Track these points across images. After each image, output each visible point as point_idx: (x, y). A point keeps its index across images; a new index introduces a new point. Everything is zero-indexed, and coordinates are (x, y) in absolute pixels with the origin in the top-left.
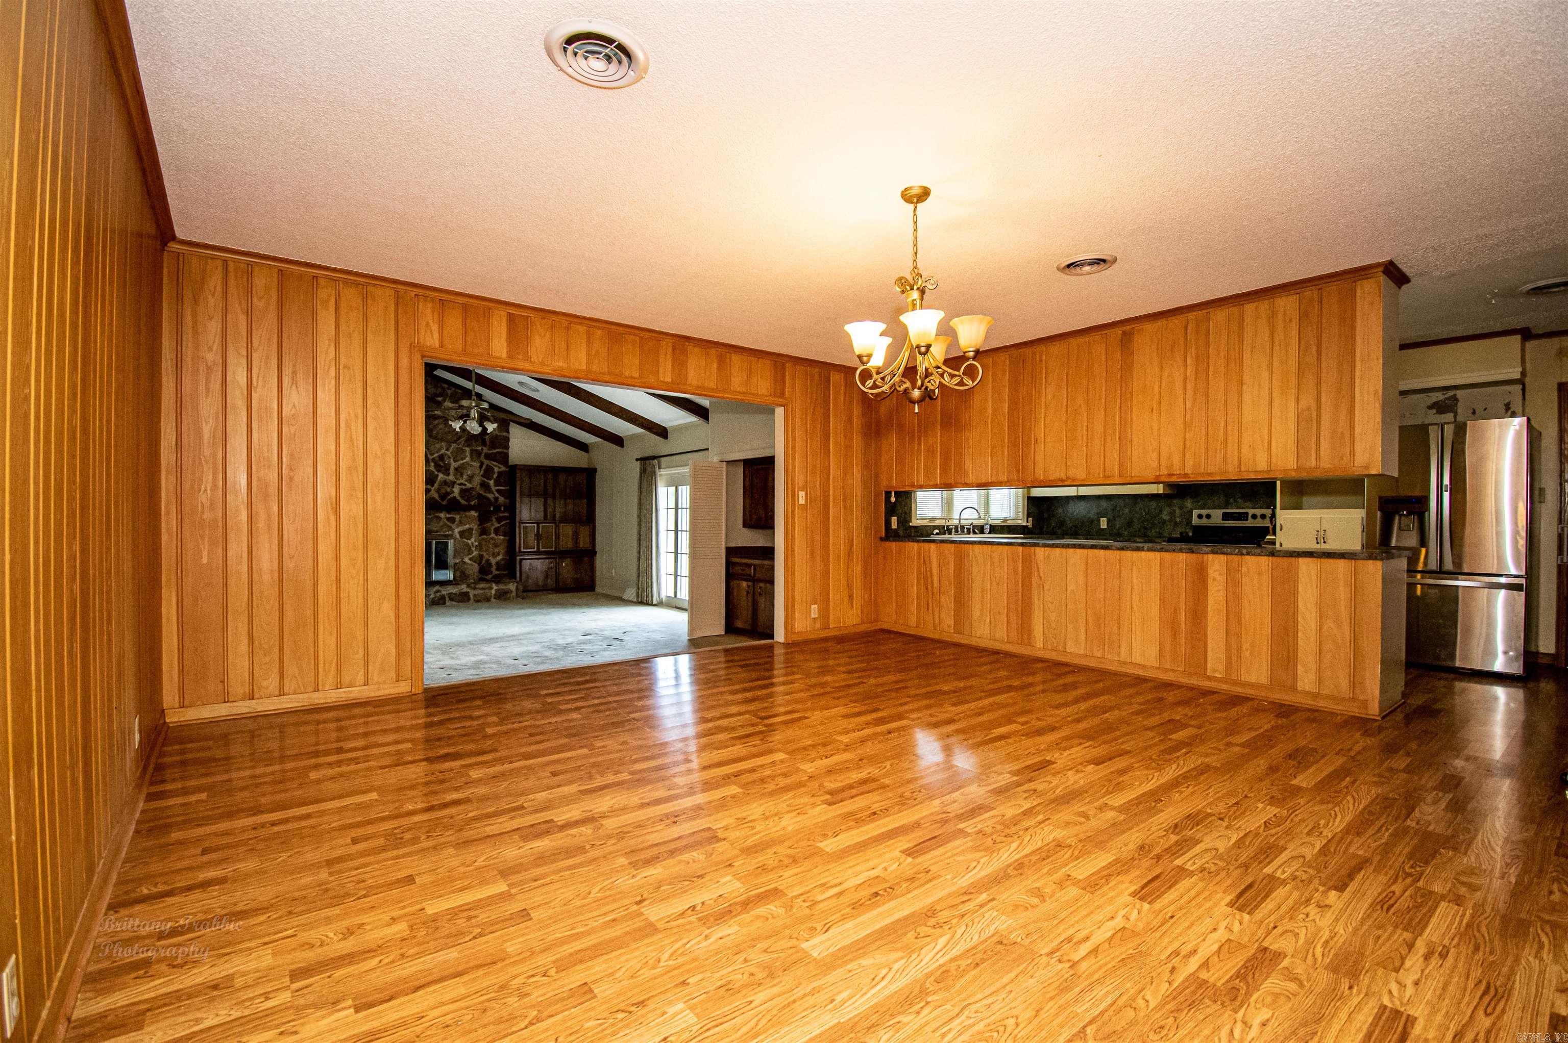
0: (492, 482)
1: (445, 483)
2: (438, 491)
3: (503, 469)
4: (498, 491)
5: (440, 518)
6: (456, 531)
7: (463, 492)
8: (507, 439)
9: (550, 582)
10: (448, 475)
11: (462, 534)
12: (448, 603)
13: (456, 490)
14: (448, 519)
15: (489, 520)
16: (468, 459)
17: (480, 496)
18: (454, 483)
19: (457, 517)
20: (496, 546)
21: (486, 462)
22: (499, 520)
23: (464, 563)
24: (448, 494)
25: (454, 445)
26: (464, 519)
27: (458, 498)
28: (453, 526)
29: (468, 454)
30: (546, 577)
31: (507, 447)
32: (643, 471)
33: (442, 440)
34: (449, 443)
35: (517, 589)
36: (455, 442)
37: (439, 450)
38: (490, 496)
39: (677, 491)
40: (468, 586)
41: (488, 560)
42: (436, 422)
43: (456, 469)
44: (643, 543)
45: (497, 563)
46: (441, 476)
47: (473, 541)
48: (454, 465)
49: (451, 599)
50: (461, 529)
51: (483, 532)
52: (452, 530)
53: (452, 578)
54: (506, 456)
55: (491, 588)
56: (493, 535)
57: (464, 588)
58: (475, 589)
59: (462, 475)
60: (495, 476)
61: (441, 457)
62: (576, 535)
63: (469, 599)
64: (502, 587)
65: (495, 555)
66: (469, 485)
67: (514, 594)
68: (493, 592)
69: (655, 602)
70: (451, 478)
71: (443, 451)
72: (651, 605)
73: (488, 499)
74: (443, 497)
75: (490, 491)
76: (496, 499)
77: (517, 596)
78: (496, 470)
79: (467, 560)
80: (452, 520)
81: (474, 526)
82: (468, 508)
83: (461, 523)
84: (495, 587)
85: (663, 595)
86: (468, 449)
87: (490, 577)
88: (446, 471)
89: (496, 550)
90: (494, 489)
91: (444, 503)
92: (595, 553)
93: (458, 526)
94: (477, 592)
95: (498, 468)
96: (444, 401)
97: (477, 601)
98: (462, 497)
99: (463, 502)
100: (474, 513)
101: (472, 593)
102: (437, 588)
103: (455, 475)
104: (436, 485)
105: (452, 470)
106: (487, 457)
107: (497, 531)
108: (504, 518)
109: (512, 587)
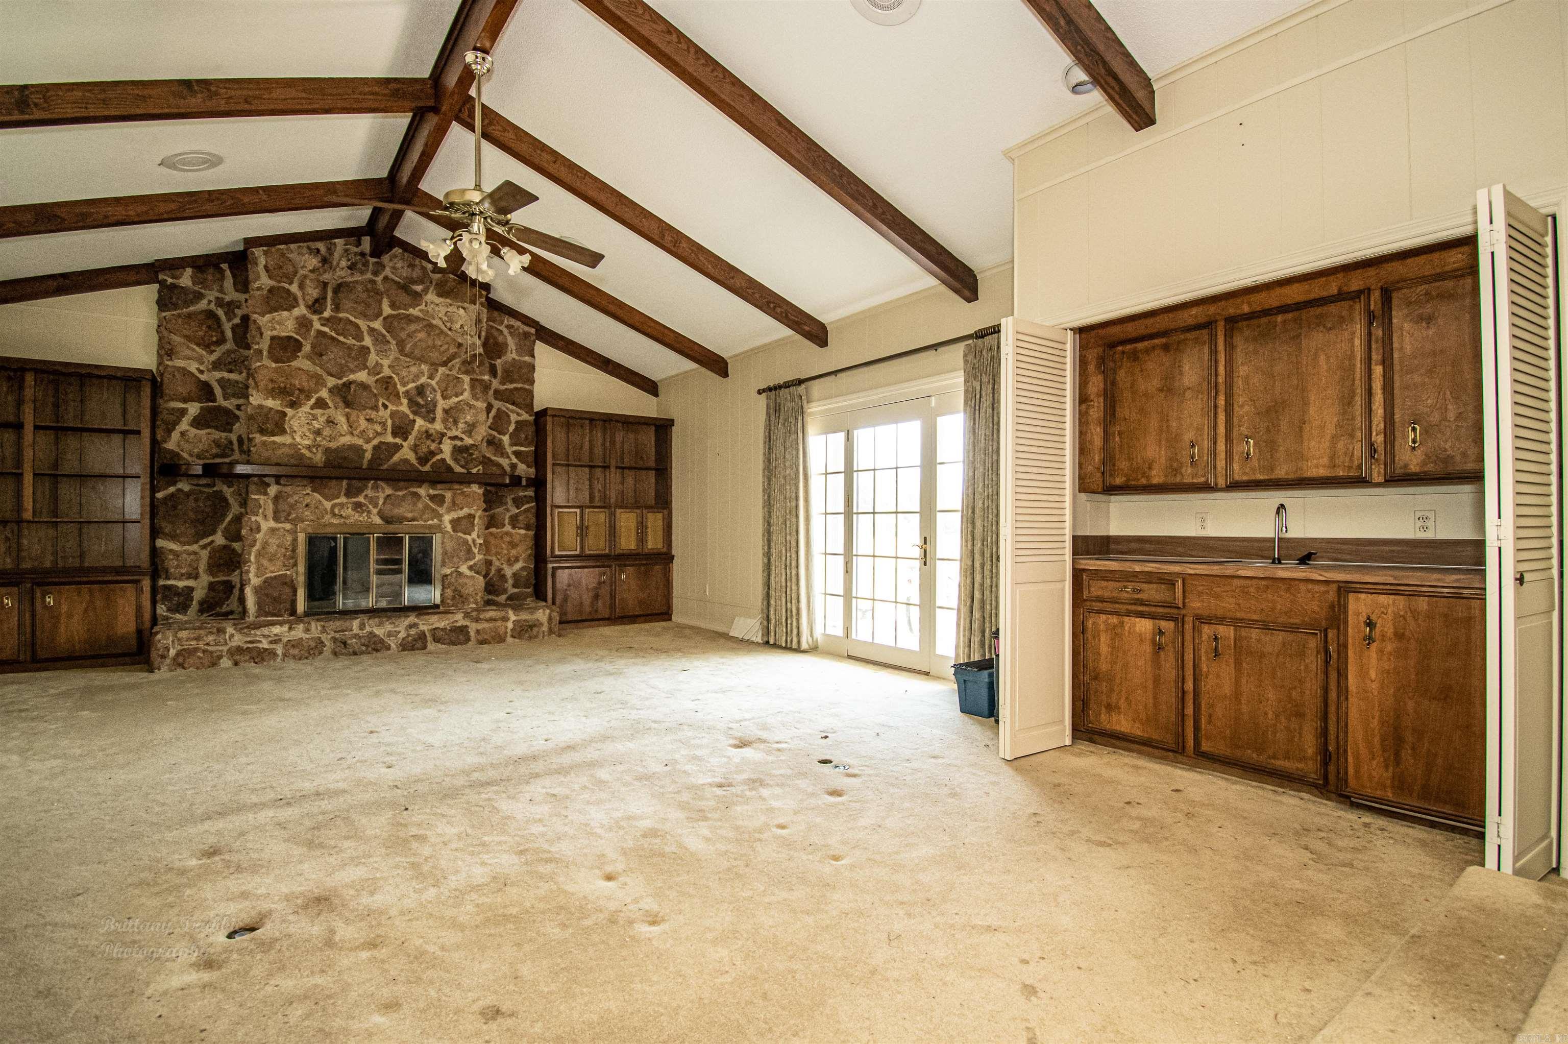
0: (506, 439)
1: (428, 435)
2: (415, 448)
3: (525, 416)
4: (516, 454)
5: (417, 495)
6: (447, 518)
7: (458, 451)
8: (532, 368)
9: (603, 608)
10: (433, 420)
11: (455, 523)
12: (431, 646)
13: (447, 447)
14: (432, 498)
15: (501, 502)
16: (466, 395)
17: (486, 461)
18: (443, 435)
19: (448, 495)
20: (513, 545)
21: (497, 404)
22: (518, 502)
23: (460, 574)
24: (432, 454)
25: (442, 370)
26: (460, 500)
27: (449, 461)
28: (441, 511)
29: (466, 386)
30: (596, 597)
31: (532, 382)
32: (775, 410)
33: (421, 360)
34: (434, 366)
35: (550, 619)
36: (445, 364)
37: (417, 377)
38: (504, 462)
39: (849, 439)
40: (467, 615)
41: (499, 570)
42: (413, 327)
43: (446, 411)
45: (514, 575)
46: (420, 422)
47: (475, 537)
48: (442, 404)
49: (437, 640)
50: (454, 515)
51: (492, 522)
52: (439, 516)
53: (438, 600)
54: (531, 393)
55: (505, 619)
56: (508, 528)
57: (459, 619)
58: (477, 620)
59: (456, 422)
60: (512, 428)
61: (421, 390)
62: (642, 527)
63: (468, 640)
64: (524, 616)
65: (510, 563)
66: (469, 441)
67: (545, 628)
68: (510, 625)
69: (804, 646)
70: (438, 426)
71: (423, 380)
72: (798, 650)
73: (499, 465)
74: (423, 460)
75: (504, 454)
76: (514, 466)
77: (551, 632)
78: (514, 417)
79: (464, 569)
80: (439, 500)
81: (476, 510)
82: (466, 479)
83: (454, 506)
84: (512, 617)
85: (818, 632)
86: (466, 379)
87: (502, 598)
88: (429, 412)
89: (514, 552)
90: (509, 450)
91: (427, 468)
92: (672, 558)
93: (449, 511)
94: (480, 626)
95: (517, 415)
96: (426, 291)
97: (482, 642)
98: (456, 460)
99: (458, 469)
100: (475, 488)
101: (473, 627)
102: (412, 618)
103: (444, 421)
104: (411, 439)
105: (439, 413)
106: (498, 394)
107: (514, 521)
108: (528, 499)
109: (542, 615)
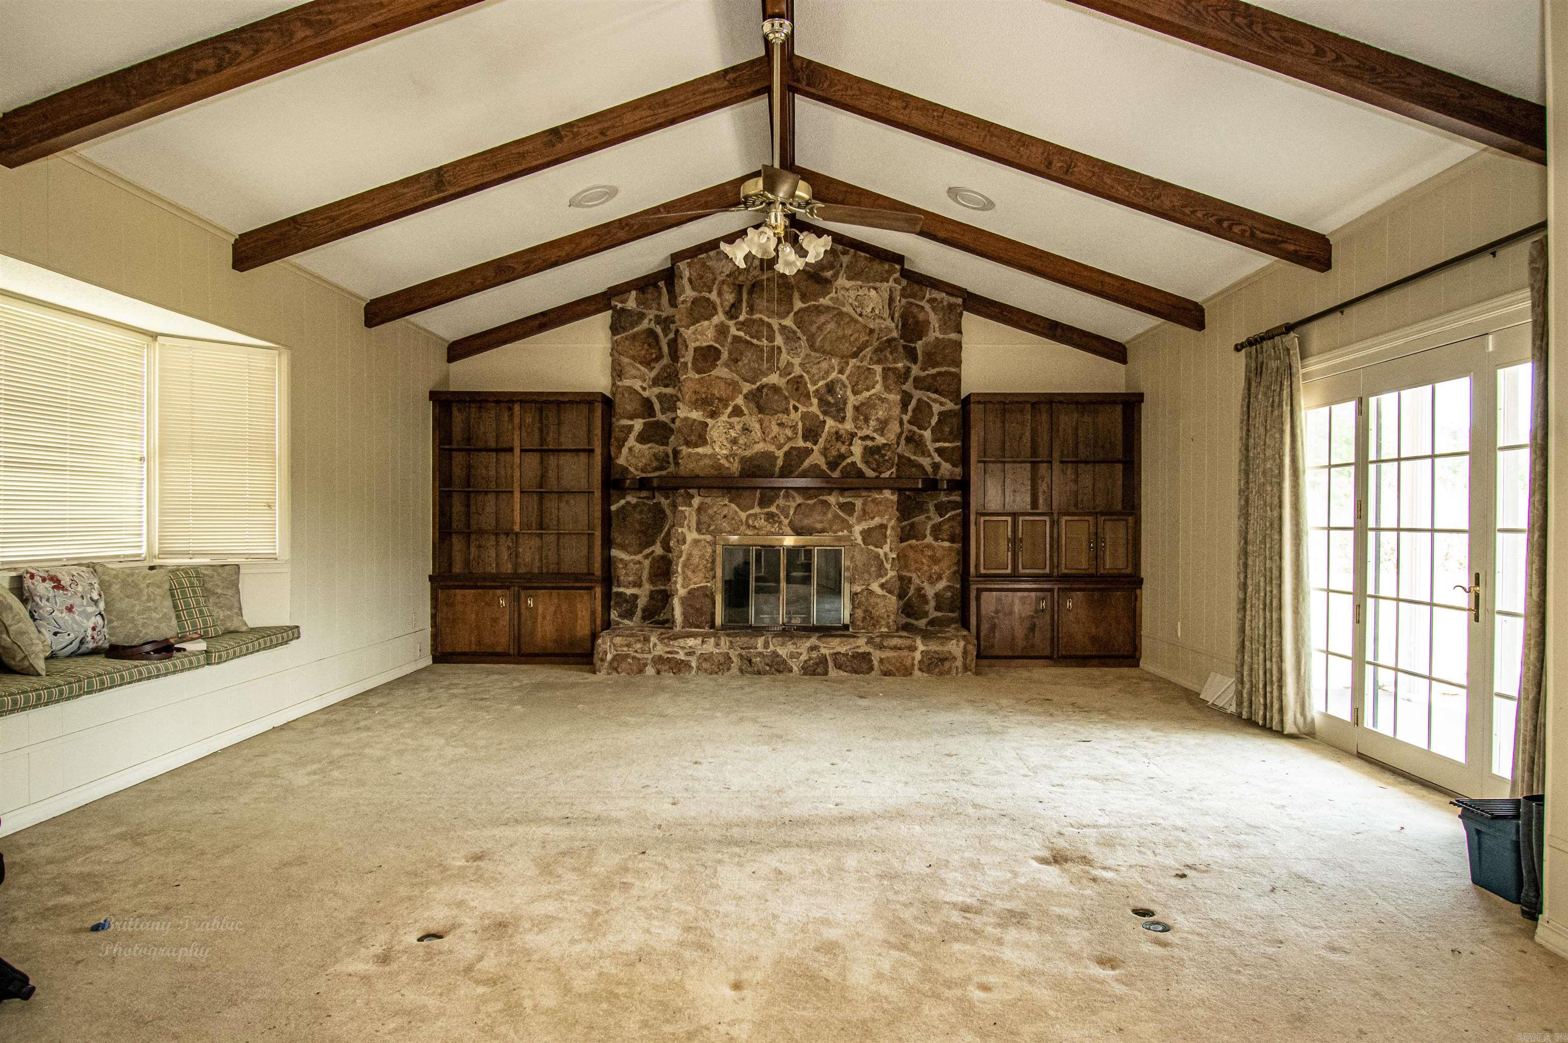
0: (927, 434)
1: (838, 436)
2: (825, 452)
3: (950, 406)
4: (939, 451)
5: (825, 503)
6: (857, 529)
7: (870, 452)
8: (958, 345)
9: (1040, 641)
10: (843, 420)
11: (866, 534)
12: (833, 673)
13: (857, 449)
14: (842, 506)
15: (921, 508)
16: (879, 387)
17: (904, 462)
18: (853, 435)
19: (859, 503)
20: (935, 560)
21: (917, 394)
22: (941, 509)
23: (871, 592)
24: (842, 457)
25: (852, 362)
26: (871, 507)
27: (860, 465)
28: (852, 520)
29: (878, 378)
30: (1032, 628)
31: (958, 363)
32: (1256, 372)
33: (832, 354)
34: (845, 359)
35: (965, 652)
36: (855, 355)
37: (827, 373)
38: (925, 462)
39: (1361, 412)
40: (870, 641)
41: (919, 589)
42: (822, 319)
43: (856, 409)
44: (1255, 563)
45: (937, 595)
46: (830, 423)
47: (886, 550)
48: (852, 401)
49: (838, 666)
50: (865, 525)
51: (908, 534)
52: (850, 528)
53: (847, 619)
54: (957, 377)
55: (913, 649)
56: (929, 539)
57: (861, 644)
58: (881, 647)
59: (867, 420)
60: (934, 421)
61: (830, 388)
62: (1096, 541)
63: (871, 669)
64: (934, 647)
65: (932, 581)
66: (880, 440)
67: (959, 663)
68: (918, 656)
69: (1289, 728)
70: (849, 426)
71: (834, 375)
72: (1280, 734)
73: (920, 466)
74: (833, 465)
75: (925, 453)
76: (936, 466)
77: (966, 668)
78: (936, 408)
79: (875, 587)
80: (848, 508)
81: (889, 519)
82: (877, 486)
83: (865, 515)
84: (921, 647)
85: (1316, 708)
86: (878, 369)
87: (922, 623)
88: (836, 410)
89: (936, 568)
90: (931, 447)
91: (836, 474)
92: (1140, 582)
93: (860, 520)
94: (884, 655)
95: (940, 405)
96: (836, 276)
97: (886, 673)
98: (867, 463)
99: (870, 473)
100: (887, 494)
101: (876, 655)
102: (814, 641)
103: (855, 419)
104: (821, 441)
105: (849, 412)
106: (919, 383)
107: (936, 531)
108: (954, 505)
109: (955, 647)
